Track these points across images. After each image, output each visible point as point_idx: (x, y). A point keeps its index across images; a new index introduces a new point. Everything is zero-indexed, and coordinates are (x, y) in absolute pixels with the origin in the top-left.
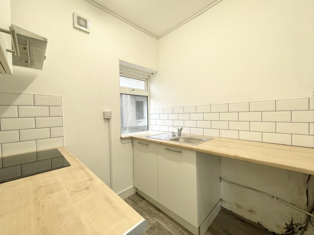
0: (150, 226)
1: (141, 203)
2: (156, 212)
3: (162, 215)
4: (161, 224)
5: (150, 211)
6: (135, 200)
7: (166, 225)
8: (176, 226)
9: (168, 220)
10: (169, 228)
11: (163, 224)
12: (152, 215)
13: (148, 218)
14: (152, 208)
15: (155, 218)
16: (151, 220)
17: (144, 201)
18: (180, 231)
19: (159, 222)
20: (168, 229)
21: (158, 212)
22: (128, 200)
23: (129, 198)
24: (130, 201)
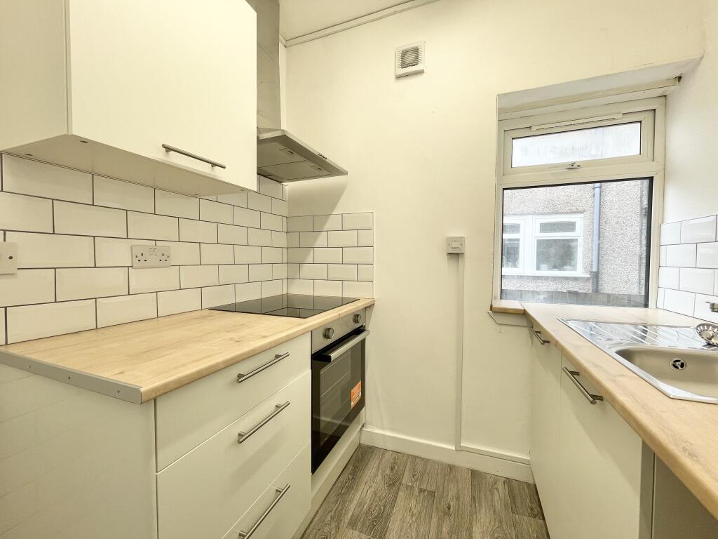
6: (518, 498)
17: (540, 521)
22: (500, 485)
23: (508, 482)
24: (501, 492)
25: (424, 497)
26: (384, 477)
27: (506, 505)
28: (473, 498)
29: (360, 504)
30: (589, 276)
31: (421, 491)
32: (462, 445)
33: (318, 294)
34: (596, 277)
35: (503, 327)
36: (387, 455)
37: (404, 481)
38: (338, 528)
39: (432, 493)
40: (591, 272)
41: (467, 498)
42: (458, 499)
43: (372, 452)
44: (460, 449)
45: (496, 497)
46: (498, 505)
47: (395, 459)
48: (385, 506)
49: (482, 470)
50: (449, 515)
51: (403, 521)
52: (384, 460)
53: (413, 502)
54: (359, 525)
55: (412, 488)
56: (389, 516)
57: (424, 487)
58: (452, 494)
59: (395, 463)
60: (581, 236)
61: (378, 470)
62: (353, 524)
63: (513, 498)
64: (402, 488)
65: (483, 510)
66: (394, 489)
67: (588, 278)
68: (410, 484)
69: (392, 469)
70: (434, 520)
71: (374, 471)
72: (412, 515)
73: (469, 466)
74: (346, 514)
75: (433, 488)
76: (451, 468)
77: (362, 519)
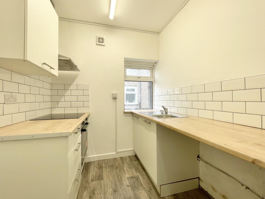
0: (132, 176)
1: (134, 162)
2: (141, 170)
3: (144, 173)
4: (140, 177)
5: (138, 168)
6: (132, 159)
7: (142, 179)
8: (149, 183)
9: (146, 177)
10: (144, 182)
11: (141, 178)
12: (138, 171)
13: (134, 171)
14: (140, 167)
15: (138, 173)
16: (135, 173)
17: (137, 161)
18: (150, 187)
19: (139, 176)
20: (142, 182)
21: (143, 170)
22: (127, 158)
23: (129, 157)
24: (128, 159)
25: (110, 167)
26: (97, 168)
27: (130, 161)
28: (122, 163)
29: (92, 176)
30: (138, 104)
31: (109, 166)
32: (118, 151)
33: (66, 112)
34: (140, 104)
35: (127, 117)
36: (95, 162)
37: (103, 166)
38: (88, 183)
39: (112, 166)
40: (139, 103)
41: (121, 163)
42: (119, 164)
43: (91, 163)
44: (117, 153)
45: (127, 161)
46: (128, 162)
47: (98, 162)
48: (100, 174)
49: (123, 156)
50: (118, 168)
51: (107, 174)
52: (95, 164)
53: (108, 169)
54: (95, 180)
55: (106, 167)
56: (102, 175)
57: (109, 165)
58: (117, 164)
59: (99, 163)
60: (136, 92)
61: (94, 166)
62: (92, 180)
63: (131, 159)
64: (103, 168)
65: (125, 164)
66: (101, 169)
67: (138, 105)
68: (105, 166)
69: (98, 165)
70: (115, 171)
71: (93, 167)
72: (109, 172)
73: (120, 157)
74: (89, 180)
75: (112, 165)
76: (115, 159)
77: (95, 179)
